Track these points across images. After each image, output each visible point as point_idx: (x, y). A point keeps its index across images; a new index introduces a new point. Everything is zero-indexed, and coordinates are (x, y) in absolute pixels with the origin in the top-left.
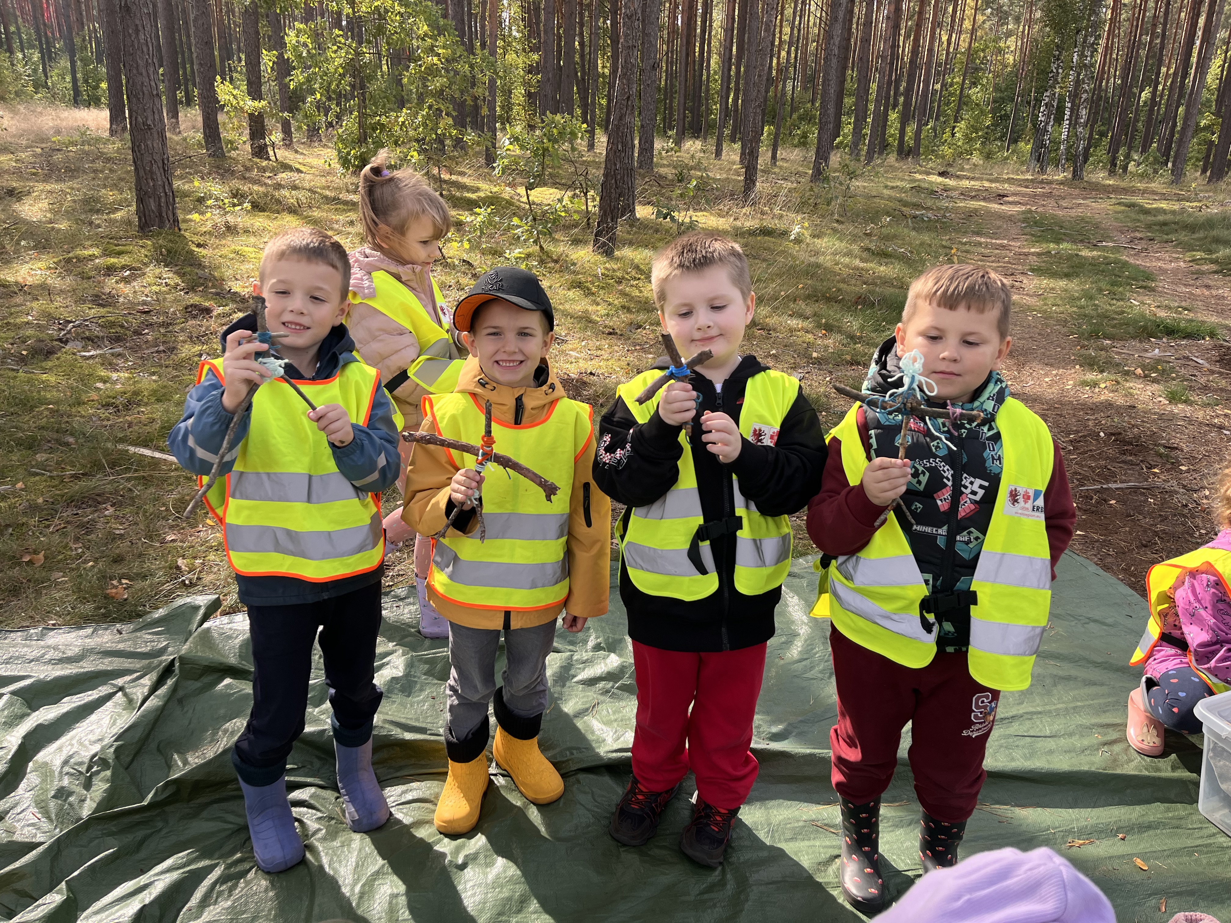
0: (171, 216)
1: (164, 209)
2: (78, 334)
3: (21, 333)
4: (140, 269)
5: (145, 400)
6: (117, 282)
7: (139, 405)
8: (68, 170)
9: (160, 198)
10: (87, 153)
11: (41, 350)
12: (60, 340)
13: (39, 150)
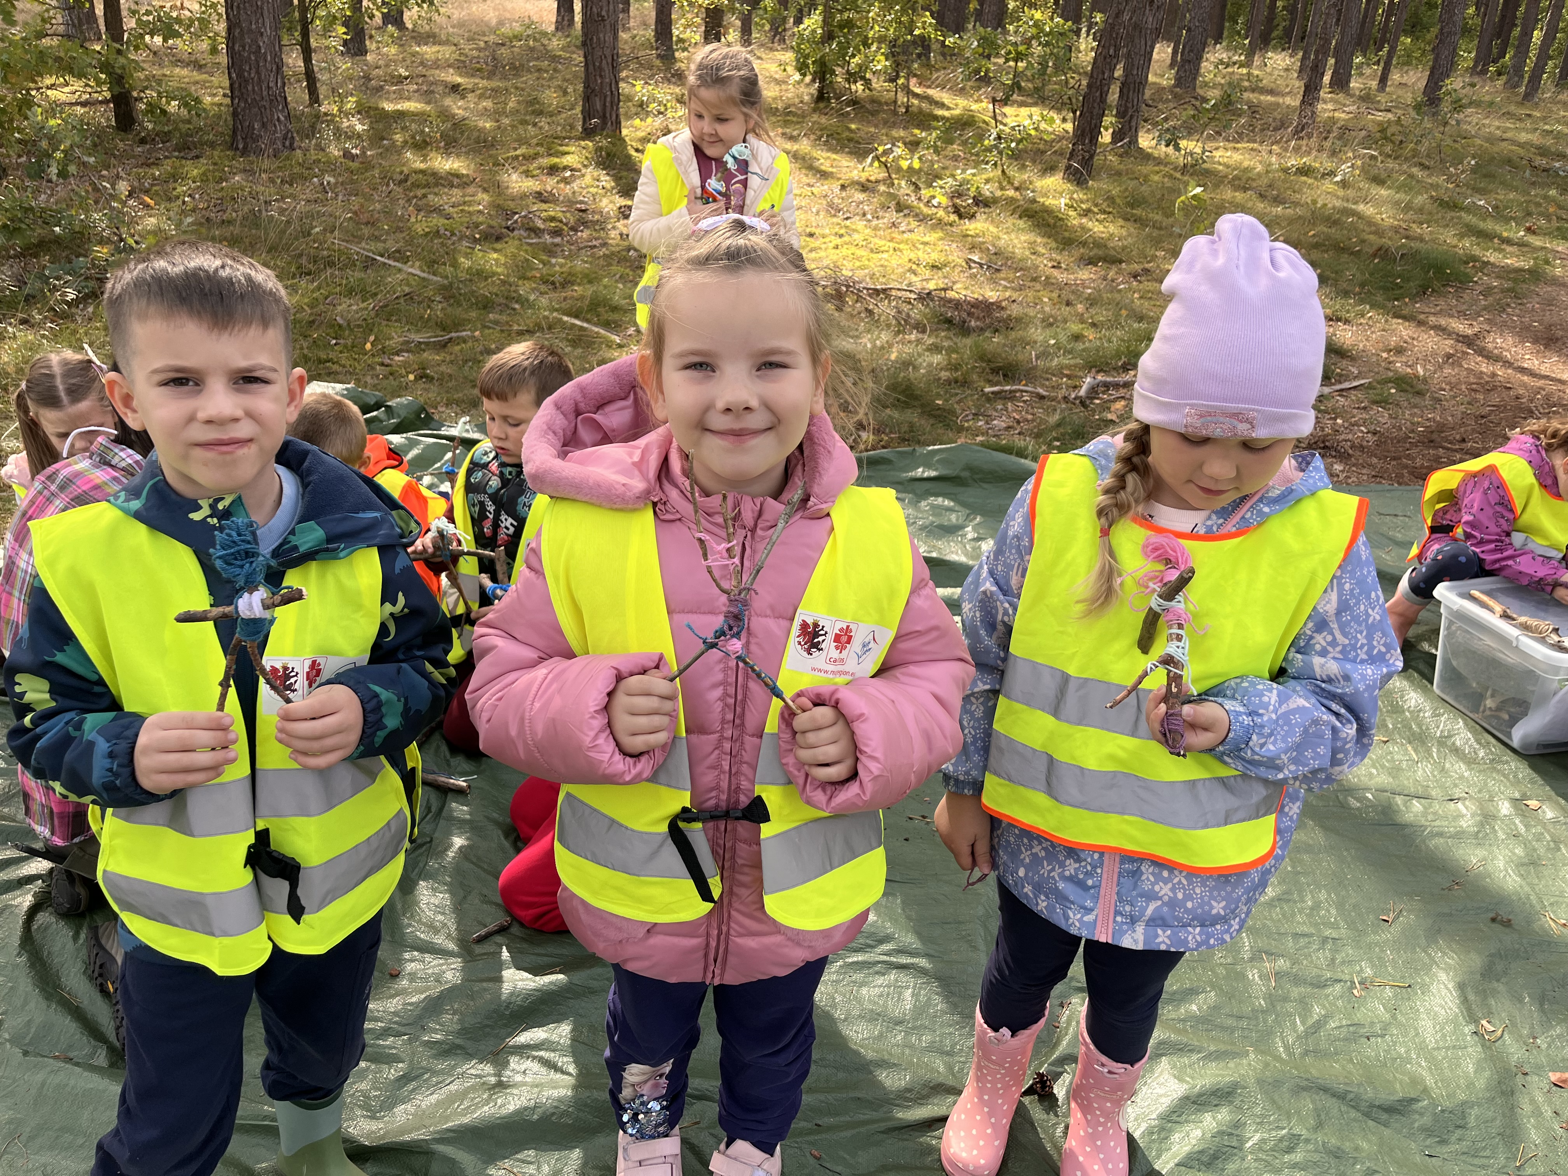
0: (614, 117)
1: (608, 109)
2: (523, 224)
3: (474, 218)
4: (580, 171)
5: (578, 280)
6: (558, 182)
7: (573, 284)
8: (513, 67)
9: (605, 97)
10: (532, 49)
11: (492, 234)
12: (508, 228)
13: (482, 44)
